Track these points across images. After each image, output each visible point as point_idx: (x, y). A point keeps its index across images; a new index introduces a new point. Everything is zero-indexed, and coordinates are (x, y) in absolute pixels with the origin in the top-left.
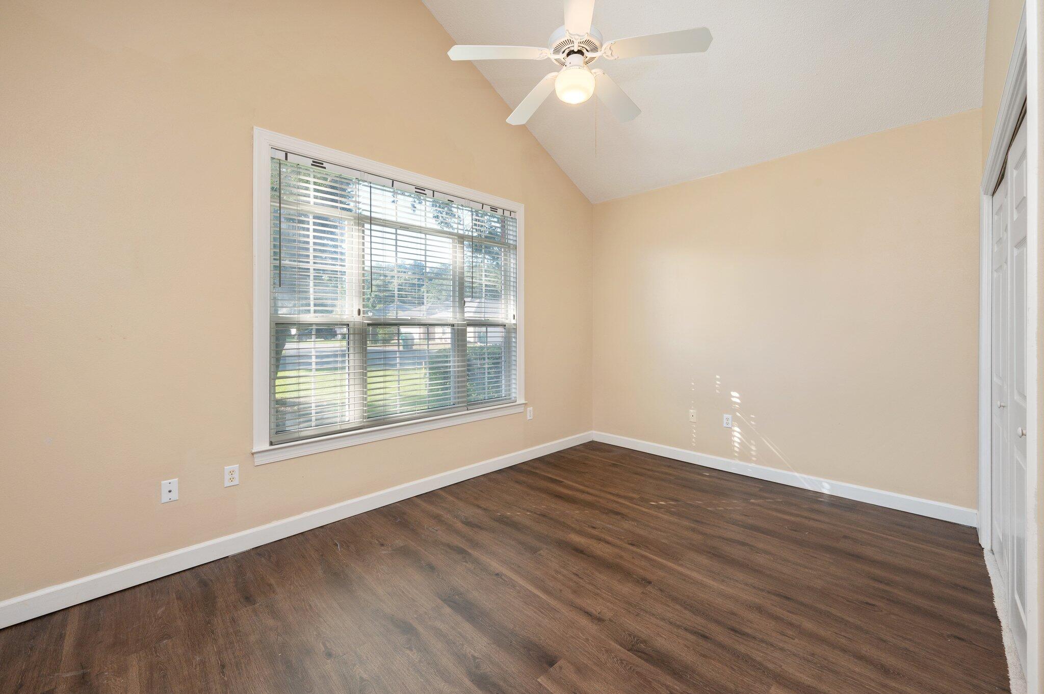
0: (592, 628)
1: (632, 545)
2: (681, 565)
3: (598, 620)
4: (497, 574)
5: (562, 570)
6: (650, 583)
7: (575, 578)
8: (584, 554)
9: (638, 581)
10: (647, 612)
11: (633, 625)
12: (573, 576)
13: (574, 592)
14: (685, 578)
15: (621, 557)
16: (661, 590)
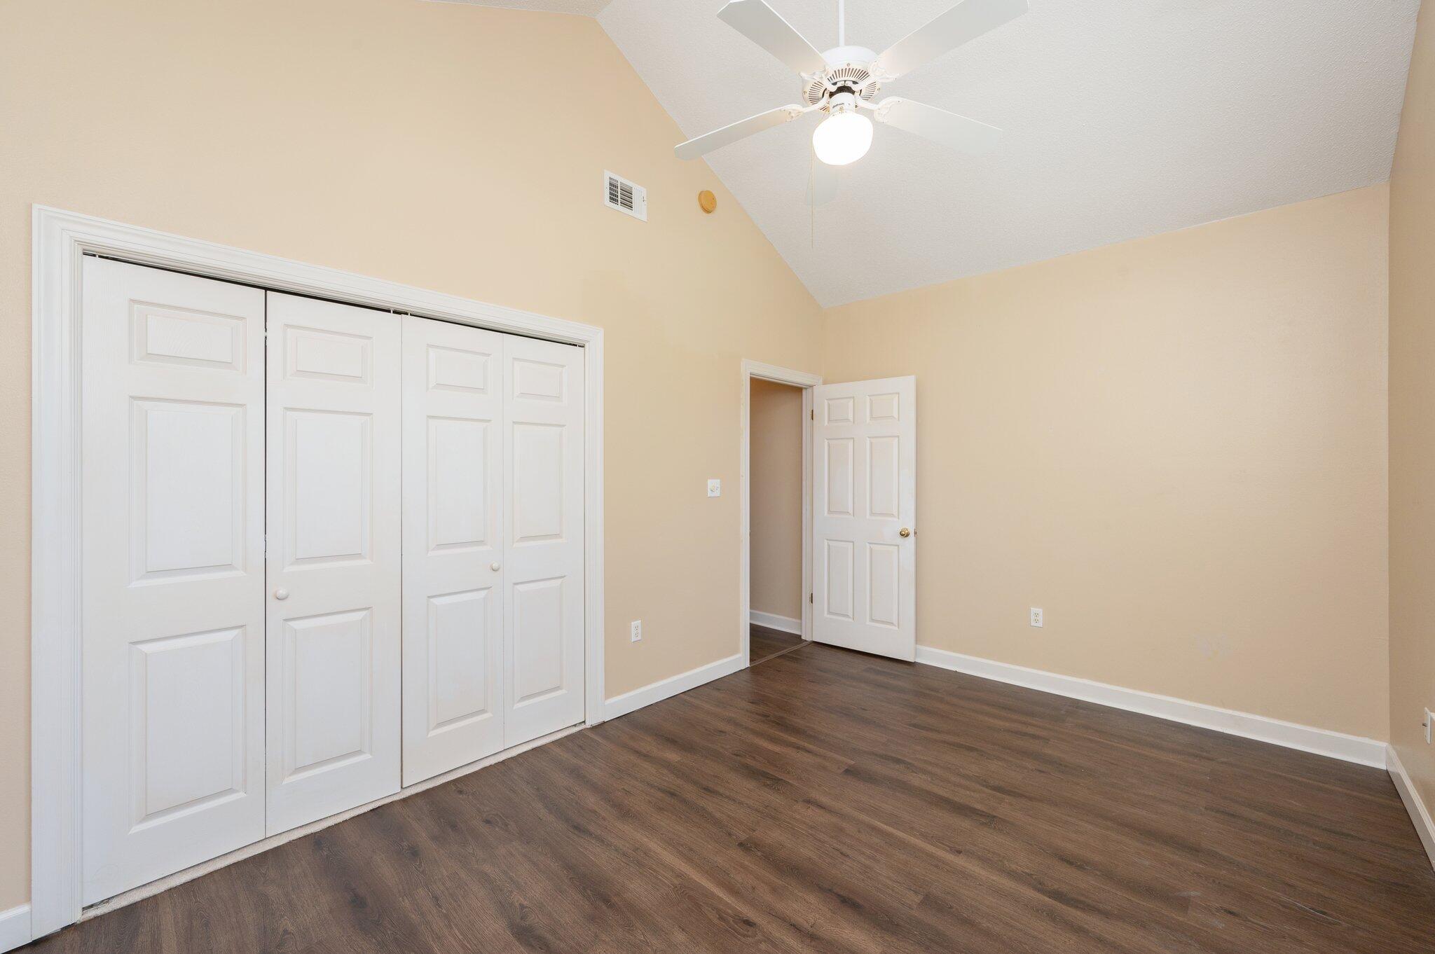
0: (815, 795)
1: (748, 923)
2: (679, 875)
3: (809, 802)
4: (959, 852)
5: (867, 862)
6: (741, 845)
7: (845, 849)
8: (839, 896)
9: (756, 845)
10: (756, 810)
11: (775, 799)
12: (849, 852)
13: (841, 830)
14: (688, 854)
15: (774, 890)
16: (730, 834)
